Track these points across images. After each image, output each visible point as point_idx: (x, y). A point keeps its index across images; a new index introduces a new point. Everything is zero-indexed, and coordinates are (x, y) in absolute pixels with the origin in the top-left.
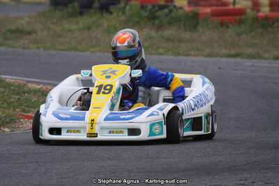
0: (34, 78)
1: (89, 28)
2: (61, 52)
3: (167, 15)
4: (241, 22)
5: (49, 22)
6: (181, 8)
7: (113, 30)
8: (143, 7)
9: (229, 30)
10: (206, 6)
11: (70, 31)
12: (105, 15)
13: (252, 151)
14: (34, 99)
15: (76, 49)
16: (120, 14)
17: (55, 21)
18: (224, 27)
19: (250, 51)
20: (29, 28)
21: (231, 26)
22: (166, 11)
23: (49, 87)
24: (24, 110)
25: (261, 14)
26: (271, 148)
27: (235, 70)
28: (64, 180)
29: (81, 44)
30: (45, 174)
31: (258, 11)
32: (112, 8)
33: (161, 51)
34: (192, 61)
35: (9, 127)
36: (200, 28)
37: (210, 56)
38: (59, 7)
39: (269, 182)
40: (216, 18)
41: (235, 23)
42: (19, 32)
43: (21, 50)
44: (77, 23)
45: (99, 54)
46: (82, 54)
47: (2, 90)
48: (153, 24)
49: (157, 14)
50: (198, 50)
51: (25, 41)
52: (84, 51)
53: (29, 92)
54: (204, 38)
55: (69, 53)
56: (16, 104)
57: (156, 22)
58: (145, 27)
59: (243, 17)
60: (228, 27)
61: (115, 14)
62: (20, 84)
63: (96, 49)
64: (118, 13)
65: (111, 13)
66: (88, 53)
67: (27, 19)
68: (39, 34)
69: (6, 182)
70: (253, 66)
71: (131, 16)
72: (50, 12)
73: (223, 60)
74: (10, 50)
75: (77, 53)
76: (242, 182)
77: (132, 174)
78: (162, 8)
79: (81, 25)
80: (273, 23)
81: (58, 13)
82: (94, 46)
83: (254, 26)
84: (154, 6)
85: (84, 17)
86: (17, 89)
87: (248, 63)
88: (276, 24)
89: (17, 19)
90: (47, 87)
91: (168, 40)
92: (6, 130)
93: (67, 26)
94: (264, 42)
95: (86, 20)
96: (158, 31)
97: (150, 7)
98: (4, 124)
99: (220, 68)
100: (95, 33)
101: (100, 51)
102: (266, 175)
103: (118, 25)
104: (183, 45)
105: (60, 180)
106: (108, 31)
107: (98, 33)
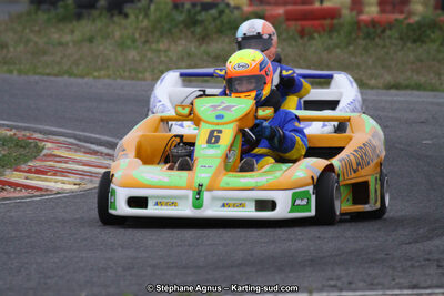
1: (91, 40)
2: (45, 78)
3: (215, 19)
4: (332, 29)
5: (27, 31)
6: (237, 8)
7: (129, 42)
8: (176, 6)
9: (314, 42)
10: (277, 4)
11: (60, 44)
12: (116, 18)
14: (3, 152)
15: (70, 74)
16: (141, 17)
17: (36, 28)
18: (306, 39)
21: (316, 35)
22: (214, 12)
23: (27, 134)
25: (364, 17)
28: (49, 281)
29: (78, 65)
30: (19, 271)
31: (360, 12)
32: (128, 8)
38: (44, 7)
39: (376, 282)
40: (292, 23)
41: (324, 30)
44: (72, 32)
45: (107, 81)
46: (80, 80)
48: (193, 33)
49: (199, 17)
52: (82, 77)
55: (59, 79)
57: (199, 29)
58: (180, 38)
59: (335, 21)
60: (313, 38)
61: (132, 17)
63: (103, 73)
64: (137, 17)
65: (126, 16)
66: (86, 79)
68: (12, 49)
71: (159, 21)
72: (29, 14)
75: (73, 80)
76: (332, 283)
77: (158, 272)
78: (206, 7)
79: (78, 35)
80: (383, 31)
81: (42, 16)
82: (100, 69)
83: (354, 36)
84: (194, 5)
85: (84, 22)
88: (388, 32)
90: (23, 133)
93: (56, 36)
94: (370, 61)
95: (85, 27)
96: (200, 45)
97: (187, 6)
100: (101, 48)
101: (109, 77)
102: (370, 271)
103: (137, 36)
105: (43, 281)
106: (121, 45)
107: (105, 48)
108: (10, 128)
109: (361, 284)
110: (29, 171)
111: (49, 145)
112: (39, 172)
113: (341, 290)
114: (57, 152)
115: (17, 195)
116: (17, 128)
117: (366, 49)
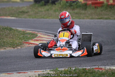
0: (29, 28)
1: (48, 10)
2: (38, 19)
3: (76, 5)
4: (102, 6)
5: (34, 8)
6: (81, 2)
7: (56, 10)
8: (67, 2)
10: (90, 1)
11: (41, 11)
12: (54, 5)
13: (107, 53)
14: (29, 36)
15: (43, 18)
16: (59, 5)
17: (36, 8)
18: (96, 8)
19: (106, 17)
20: (27, 11)
21: (99, 8)
23: (34, 32)
24: (25, 40)
25: (109, 3)
26: (114, 52)
27: (101, 23)
28: (40, 65)
29: (45, 16)
30: (33, 63)
32: (56, 3)
33: (74, 18)
34: (85, 21)
35: (20, 47)
36: (88, 9)
37: (91, 19)
38: (37, 3)
39: (113, 64)
40: (93, 5)
42: (23, 12)
43: (24, 19)
44: (44, 8)
46: (45, 19)
47: (17, 33)
49: (72, 4)
50: (87, 17)
51: (25, 15)
53: (27, 34)
54: (89, 12)
55: (41, 19)
56: (22, 38)
57: (72, 7)
58: (68, 9)
59: (103, 4)
60: (98, 8)
61: (57, 5)
62: (23, 31)
63: (51, 18)
65: (56, 4)
66: (48, 19)
67: (26, 8)
68: (30, 13)
69: (19, 66)
70: (107, 22)
71: (63, 5)
72: (34, 5)
73: (96, 20)
74: (20, 19)
76: (103, 64)
78: (74, 2)
80: (114, 6)
81: (37, 5)
83: (107, 8)
84: (71, 2)
86: (22, 33)
87: (105, 21)
89: (22, 7)
91: (76, 13)
92: (19, 47)
93: (40, 9)
94: (111, 13)
95: (47, 7)
97: (69, 2)
98: (18, 45)
99: (95, 23)
102: (112, 61)
103: (58, 9)
104: (82, 15)
105: (38, 65)
106: (55, 11)
107: (51, 12)
108: (30, 30)
109: (110, 64)
110: (35, 40)
111: (39, 34)
112: (37, 40)
113: (105, 66)
114: (41, 36)
115: (32, 46)
116: (31, 30)
117: (110, 11)
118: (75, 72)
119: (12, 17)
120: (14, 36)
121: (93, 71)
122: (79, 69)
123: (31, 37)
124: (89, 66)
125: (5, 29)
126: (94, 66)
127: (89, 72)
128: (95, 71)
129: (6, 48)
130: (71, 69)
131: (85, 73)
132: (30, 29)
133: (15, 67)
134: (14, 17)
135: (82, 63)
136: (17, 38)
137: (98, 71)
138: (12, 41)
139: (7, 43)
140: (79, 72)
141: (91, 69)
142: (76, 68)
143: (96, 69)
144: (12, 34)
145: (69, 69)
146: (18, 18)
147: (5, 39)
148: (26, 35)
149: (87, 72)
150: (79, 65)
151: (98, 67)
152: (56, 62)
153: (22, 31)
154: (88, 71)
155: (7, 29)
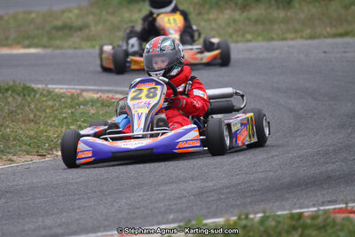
118: (262, 229)
119: (29, 46)
120: (38, 113)
121: (326, 219)
122: (279, 216)
123: (101, 112)
124: (314, 205)
125: (7, 90)
126: (331, 202)
127: (312, 226)
128: (334, 221)
129: (14, 158)
130: (247, 217)
131: (300, 231)
132: (95, 85)
133: (49, 221)
134: (36, 46)
135: (287, 196)
136: (51, 119)
137: (343, 219)
138: (32, 133)
139: (14, 140)
140: (276, 226)
141: (320, 212)
142: (267, 214)
143: (338, 215)
144: (33, 106)
145: (243, 217)
146: (49, 51)
147: (7, 126)
148: (82, 107)
149: (305, 227)
150: (277, 203)
151: (343, 206)
152: (194, 196)
153: (69, 94)
154: (309, 221)
155: (13, 91)
